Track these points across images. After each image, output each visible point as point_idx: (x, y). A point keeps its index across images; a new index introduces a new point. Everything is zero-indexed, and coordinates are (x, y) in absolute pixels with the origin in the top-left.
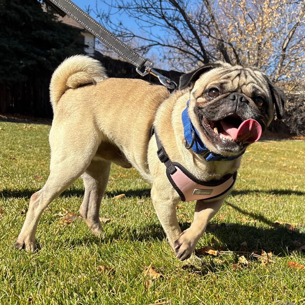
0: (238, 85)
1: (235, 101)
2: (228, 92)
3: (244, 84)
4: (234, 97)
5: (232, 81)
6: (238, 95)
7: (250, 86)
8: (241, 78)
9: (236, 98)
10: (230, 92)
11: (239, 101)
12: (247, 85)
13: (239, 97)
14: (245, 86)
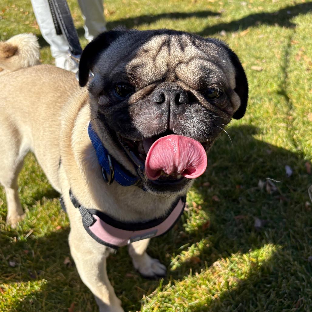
0: (167, 65)
1: (165, 105)
2: (150, 84)
3: (180, 63)
4: (163, 96)
5: (154, 59)
6: (169, 91)
7: (194, 65)
8: (172, 48)
9: (167, 97)
10: (154, 82)
11: (173, 106)
12: (187, 63)
13: (173, 95)
14: (182, 66)
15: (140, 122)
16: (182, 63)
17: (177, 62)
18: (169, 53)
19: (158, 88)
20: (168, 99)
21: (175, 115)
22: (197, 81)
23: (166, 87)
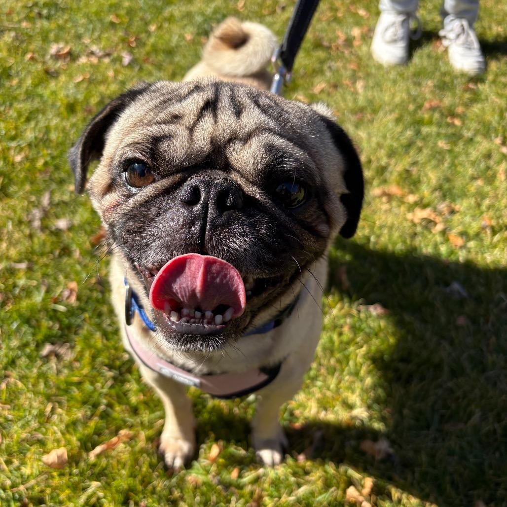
0: (212, 142)
3: (233, 139)
4: (197, 191)
6: (209, 184)
7: (254, 145)
12: (246, 139)
13: (214, 193)
14: (238, 145)
15: (156, 234)
16: (236, 138)
17: (227, 137)
18: (216, 122)
19: (191, 179)
20: (204, 198)
21: (214, 227)
22: (261, 172)
23: (204, 177)
